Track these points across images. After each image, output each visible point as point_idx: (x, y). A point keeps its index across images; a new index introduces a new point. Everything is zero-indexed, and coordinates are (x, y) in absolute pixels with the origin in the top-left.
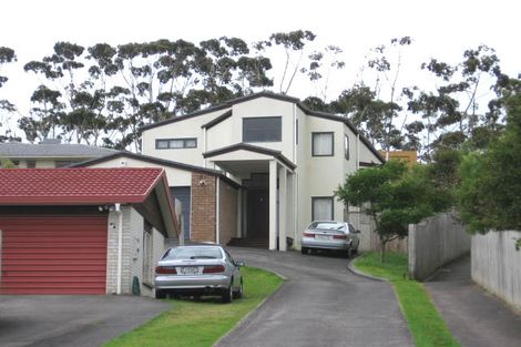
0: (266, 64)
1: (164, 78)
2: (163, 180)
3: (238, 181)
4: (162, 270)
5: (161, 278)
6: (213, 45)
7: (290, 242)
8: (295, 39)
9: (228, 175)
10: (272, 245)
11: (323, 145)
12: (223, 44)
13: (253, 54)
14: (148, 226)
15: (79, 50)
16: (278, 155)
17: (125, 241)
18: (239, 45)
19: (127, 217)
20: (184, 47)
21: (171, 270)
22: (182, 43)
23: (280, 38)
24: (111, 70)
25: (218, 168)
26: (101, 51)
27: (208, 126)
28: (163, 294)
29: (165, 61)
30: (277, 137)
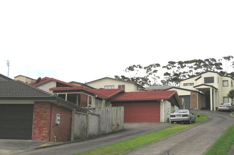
0: (221, 64)
1: (196, 69)
2: (176, 93)
3: (203, 93)
4: (172, 116)
5: (172, 118)
6: (207, 60)
7: (217, 108)
8: (228, 58)
9: (201, 92)
10: (211, 109)
11: (225, 84)
12: (210, 60)
13: (217, 62)
14: (173, 105)
15: (175, 63)
16: (212, 86)
18: (214, 60)
19: (165, 103)
20: (200, 61)
21: (174, 116)
22: (200, 60)
23: (225, 58)
24: (183, 67)
25: (197, 90)
26: (180, 63)
27: (196, 80)
28: (173, 122)
29: (196, 65)
30: (213, 82)
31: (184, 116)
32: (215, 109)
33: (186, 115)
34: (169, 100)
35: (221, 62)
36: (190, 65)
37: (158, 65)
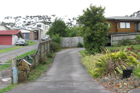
3: (36, 32)
4: (16, 42)
5: (16, 43)
8: (54, 16)
10: (39, 39)
11: (47, 28)
12: (45, 16)
13: (49, 17)
14: (19, 37)
15: (29, 17)
16: (40, 29)
17: (15, 39)
18: (47, 16)
19: (14, 36)
21: (18, 42)
22: (40, 16)
23: (52, 15)
25: (33, 30)
26: (31, 17)
29: (38, 18)
30: (41, 27)
31: (22, 42)
32: (41, 39)
33: (23, 42)
34: (17, 35)
35: (50, 17)
36: (35, 18)
37: (20, 17)
